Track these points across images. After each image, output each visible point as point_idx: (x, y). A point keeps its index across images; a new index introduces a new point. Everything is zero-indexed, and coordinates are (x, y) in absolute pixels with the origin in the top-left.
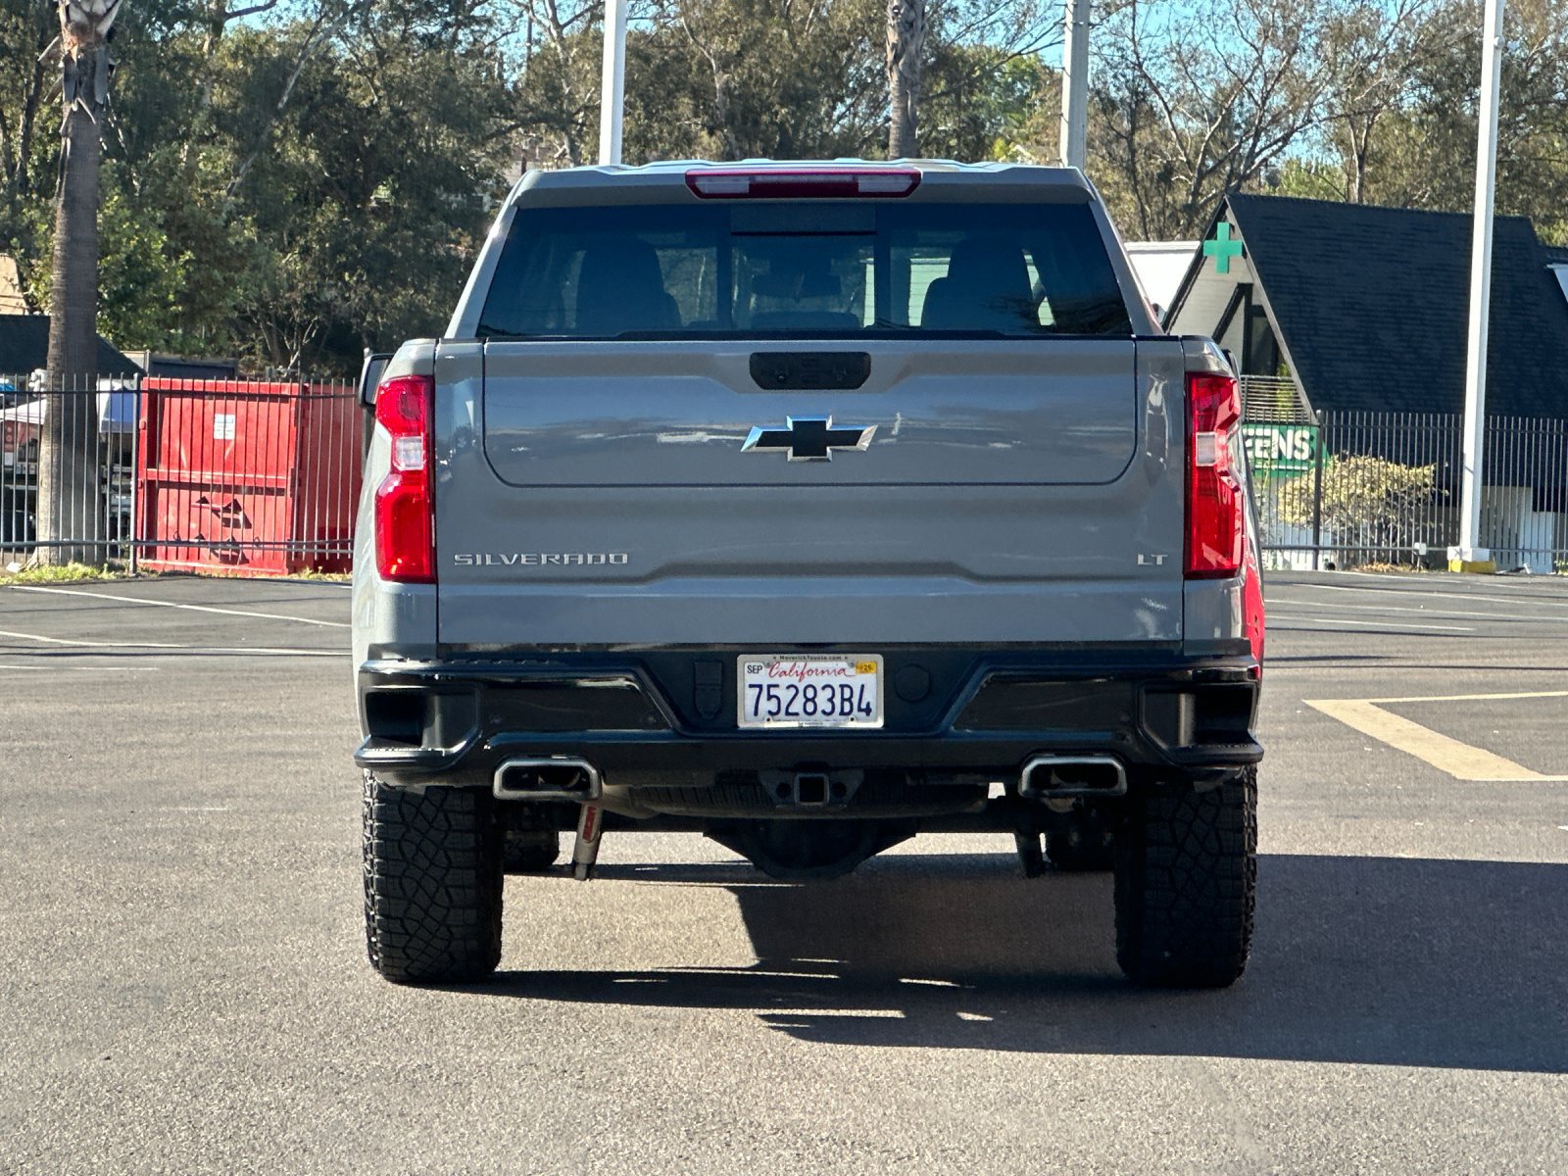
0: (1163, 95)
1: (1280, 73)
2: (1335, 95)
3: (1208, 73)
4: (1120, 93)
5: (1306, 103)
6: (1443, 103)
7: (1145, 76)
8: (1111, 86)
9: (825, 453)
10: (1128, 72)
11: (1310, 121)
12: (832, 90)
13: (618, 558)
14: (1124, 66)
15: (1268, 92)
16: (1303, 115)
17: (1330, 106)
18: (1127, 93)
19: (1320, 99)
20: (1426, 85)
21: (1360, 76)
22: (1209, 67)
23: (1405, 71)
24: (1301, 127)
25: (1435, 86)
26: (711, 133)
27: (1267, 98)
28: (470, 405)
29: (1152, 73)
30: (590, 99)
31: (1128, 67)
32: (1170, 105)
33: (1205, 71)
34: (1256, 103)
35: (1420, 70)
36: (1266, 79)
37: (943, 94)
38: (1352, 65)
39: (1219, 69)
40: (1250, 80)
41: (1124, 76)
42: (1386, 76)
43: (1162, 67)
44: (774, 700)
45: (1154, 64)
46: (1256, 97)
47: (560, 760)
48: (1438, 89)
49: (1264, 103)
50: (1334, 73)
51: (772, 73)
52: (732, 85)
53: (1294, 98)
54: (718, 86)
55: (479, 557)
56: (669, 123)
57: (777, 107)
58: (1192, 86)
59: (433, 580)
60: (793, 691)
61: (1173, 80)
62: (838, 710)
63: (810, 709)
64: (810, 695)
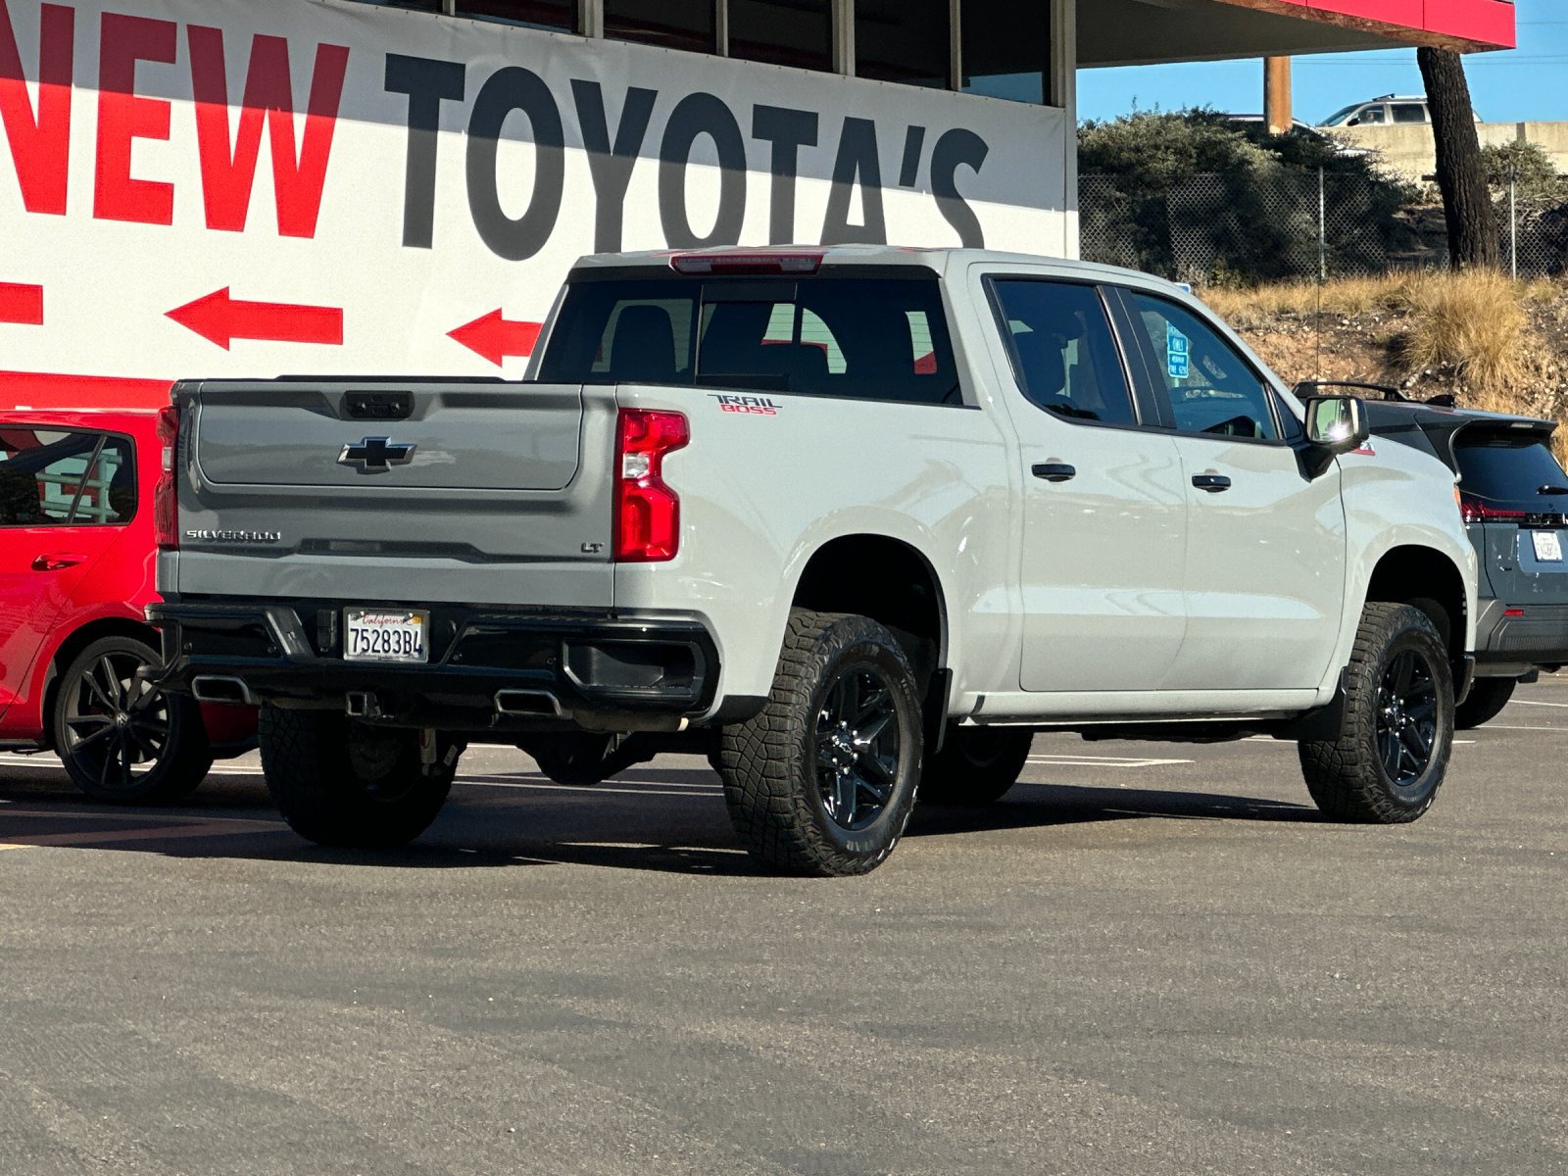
9: (385, 464)
13: (275, 535)
44: (365, 641)
55: (200, 533)
60: (376, 634)
62: (402, 650)
63: (386, 648)
64: (386, 638)
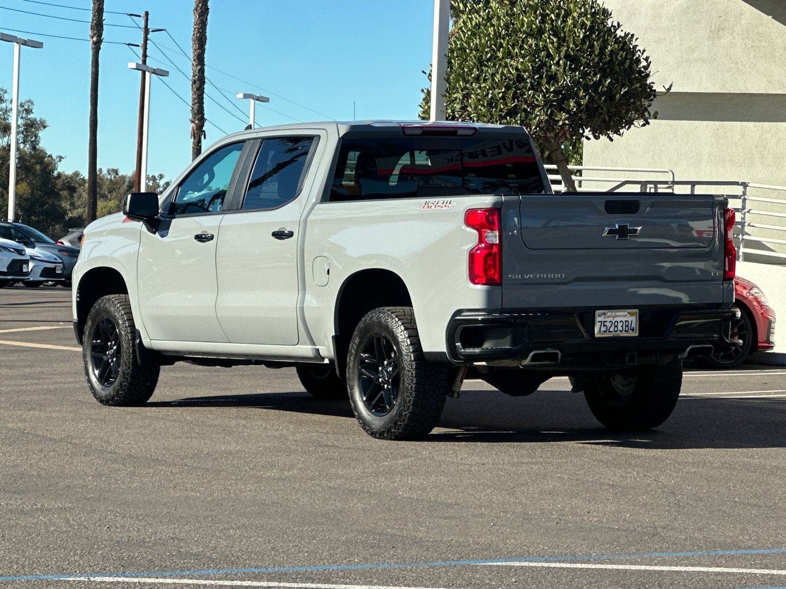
9: (627, 237)
13: (561, 276)
28: (516, 219)
47: (550, 351)
55: (517, 276)
59: (500, 284)
60: (611, 323)
62: (624, 330)
63: (616, 330)
64: (616, 325)
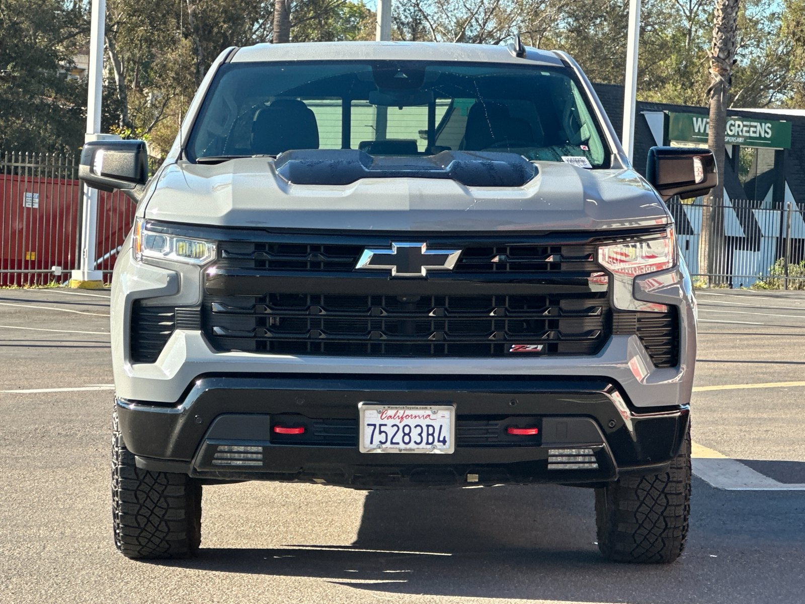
0: (430, 21)
1: (494, 9)
2: (522, 22)
3: (454, 10)
4: (407, 20)
5: (507, 26)
6: (579, 27)
7: (420, 10)
8: (402, 15)
10: (411, 8)
11: (509, 35)
12: (252, 15)
14: (409, 4)
15: (487, 19)
16: (505, 31)
17: (520, 27)
18: (411, 20)
19: (514, 23)
20: (571, 17)
21: (536, 11)
22: (455, 6)
23: (560, 10)
24: (504, 38)
25: (575, 17)
26: (186, 38)
27: (486, 23)
29: (424, 9)
30: (120, 19)
31: (411, 6)
32: (434, 27)
33: (453, 8)
34: (480, 25)
35: (568, 9)
36: (486, 13)
37: (311, 18)
38: (531, 5)
39: (460, 7)
40: (476, 13)
41: (409, 10)
42: (550, 12)
43: (430, 5)
45: (426, 4)
46: (480, 22)
48: (577, 20)
49: (484, 25)
50: (522, 10)
51: (219, 5)
52: (197, 11)
53: (501, 23)
54: (189, 12)
56: (164, 32)
57: (222, 24)
58: (446, 16)
61: (435, 13)
